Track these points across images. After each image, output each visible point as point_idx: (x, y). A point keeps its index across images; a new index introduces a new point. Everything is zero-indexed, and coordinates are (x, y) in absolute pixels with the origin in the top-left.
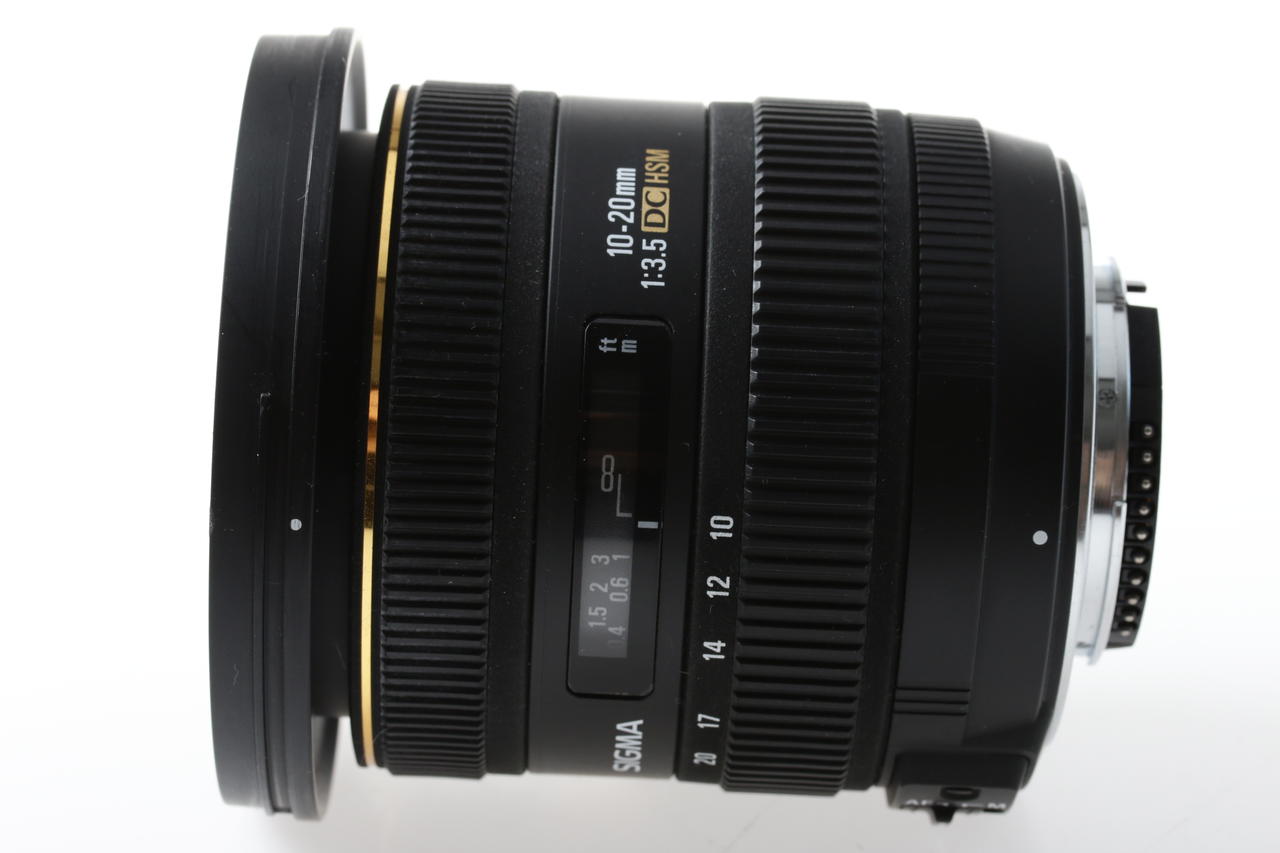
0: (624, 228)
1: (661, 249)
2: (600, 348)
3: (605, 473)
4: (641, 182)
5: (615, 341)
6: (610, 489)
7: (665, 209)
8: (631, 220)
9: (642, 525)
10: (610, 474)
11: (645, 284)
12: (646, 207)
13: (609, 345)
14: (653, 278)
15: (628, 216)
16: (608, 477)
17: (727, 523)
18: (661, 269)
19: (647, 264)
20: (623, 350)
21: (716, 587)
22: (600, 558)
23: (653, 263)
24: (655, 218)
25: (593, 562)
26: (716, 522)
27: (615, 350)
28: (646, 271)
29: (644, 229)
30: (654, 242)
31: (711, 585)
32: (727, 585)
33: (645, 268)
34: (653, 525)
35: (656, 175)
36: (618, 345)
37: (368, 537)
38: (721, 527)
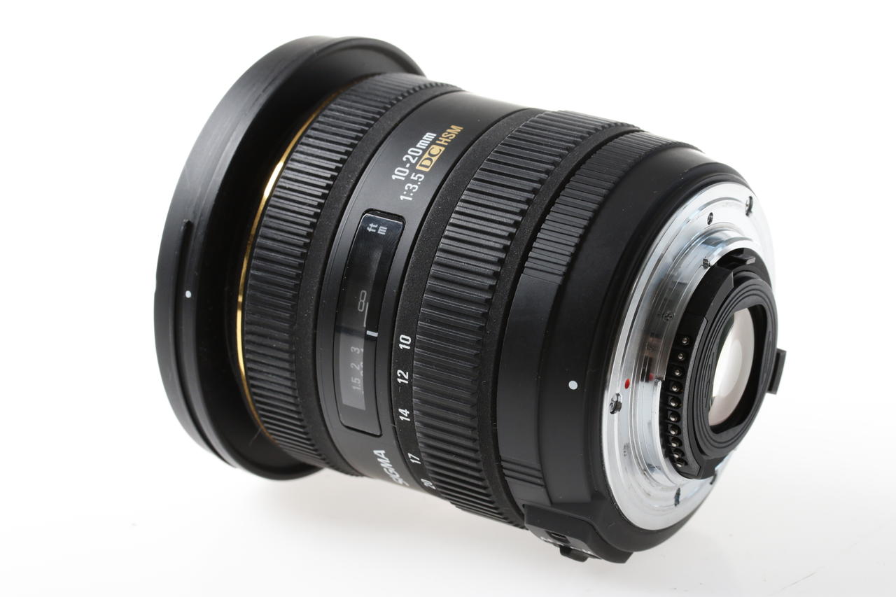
0: (408, 165)
1: (420, 180)
2: (368, 228)
3: (361, 301)
4: (433, 142)
5: (376, 226)
6: (362, 311)
7: (434, 159)
8: (413, 162)
9: (369, 333)
10: (363, 301)
11: (402, 197)
12: (426, 156)
13: (373, 228)
14: (408, 195)
15: (414, 159)
16: (362, 303)
17: (408, 340)
18: (414, 191)
19: (409, 187)
20: (379, 232)
21: (402, 377)
22: (355, 349)
23: (411, 186)
24: (427, 163)
25: (352, 351)
26: (403, 339)
27: (374, 231)
28: (405, 190)
29: (418, 167)
30: (419, 175)
31: (399, 375)
32: (407, 377)
33: (406, 188)
34: (375, 335)
35: (444, 140)
36: (377, 229)
37: (239, 314)
38: (405, 342)
